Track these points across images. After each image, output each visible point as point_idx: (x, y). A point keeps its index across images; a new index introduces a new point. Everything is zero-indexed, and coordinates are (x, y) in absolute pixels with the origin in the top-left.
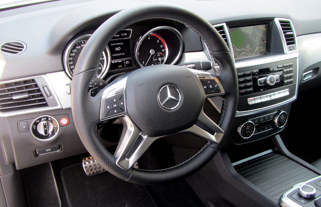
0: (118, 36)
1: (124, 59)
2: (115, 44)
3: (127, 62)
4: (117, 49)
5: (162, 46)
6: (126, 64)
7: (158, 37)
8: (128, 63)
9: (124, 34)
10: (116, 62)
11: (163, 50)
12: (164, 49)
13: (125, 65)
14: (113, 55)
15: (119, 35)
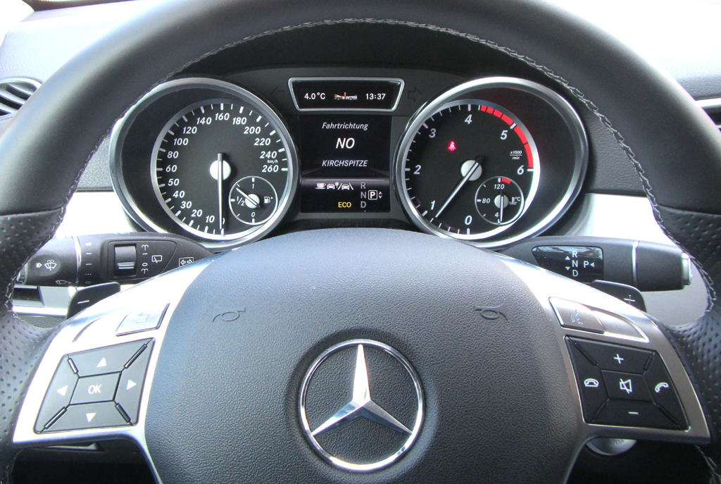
0: (353, 101)
1: (363, 182)
2: (339, 126)
3: (372, 193)
4: (341, 143)
5: (515, 155)
6: (366, 200)
7: (506, 119)
8: (373, 197)
9: (375, 93)
10: (330, 187)
11: (520, 171)
12: (525, 168)
13: (363, 205)
14: (324, 163)
15: (355, 97)
